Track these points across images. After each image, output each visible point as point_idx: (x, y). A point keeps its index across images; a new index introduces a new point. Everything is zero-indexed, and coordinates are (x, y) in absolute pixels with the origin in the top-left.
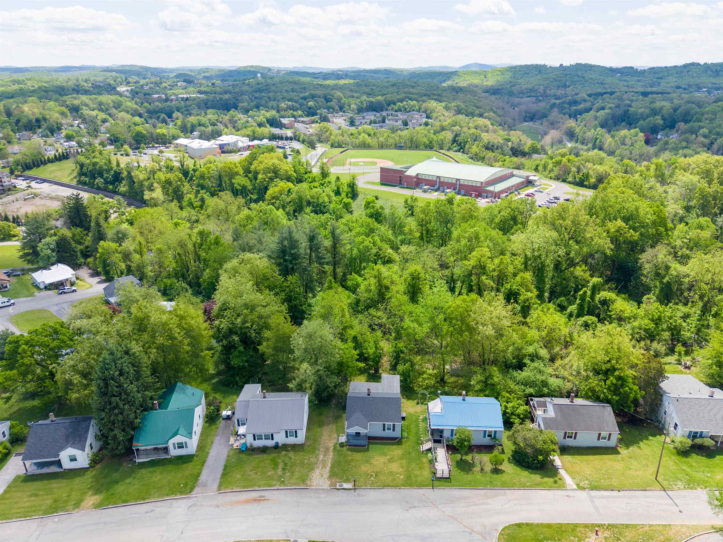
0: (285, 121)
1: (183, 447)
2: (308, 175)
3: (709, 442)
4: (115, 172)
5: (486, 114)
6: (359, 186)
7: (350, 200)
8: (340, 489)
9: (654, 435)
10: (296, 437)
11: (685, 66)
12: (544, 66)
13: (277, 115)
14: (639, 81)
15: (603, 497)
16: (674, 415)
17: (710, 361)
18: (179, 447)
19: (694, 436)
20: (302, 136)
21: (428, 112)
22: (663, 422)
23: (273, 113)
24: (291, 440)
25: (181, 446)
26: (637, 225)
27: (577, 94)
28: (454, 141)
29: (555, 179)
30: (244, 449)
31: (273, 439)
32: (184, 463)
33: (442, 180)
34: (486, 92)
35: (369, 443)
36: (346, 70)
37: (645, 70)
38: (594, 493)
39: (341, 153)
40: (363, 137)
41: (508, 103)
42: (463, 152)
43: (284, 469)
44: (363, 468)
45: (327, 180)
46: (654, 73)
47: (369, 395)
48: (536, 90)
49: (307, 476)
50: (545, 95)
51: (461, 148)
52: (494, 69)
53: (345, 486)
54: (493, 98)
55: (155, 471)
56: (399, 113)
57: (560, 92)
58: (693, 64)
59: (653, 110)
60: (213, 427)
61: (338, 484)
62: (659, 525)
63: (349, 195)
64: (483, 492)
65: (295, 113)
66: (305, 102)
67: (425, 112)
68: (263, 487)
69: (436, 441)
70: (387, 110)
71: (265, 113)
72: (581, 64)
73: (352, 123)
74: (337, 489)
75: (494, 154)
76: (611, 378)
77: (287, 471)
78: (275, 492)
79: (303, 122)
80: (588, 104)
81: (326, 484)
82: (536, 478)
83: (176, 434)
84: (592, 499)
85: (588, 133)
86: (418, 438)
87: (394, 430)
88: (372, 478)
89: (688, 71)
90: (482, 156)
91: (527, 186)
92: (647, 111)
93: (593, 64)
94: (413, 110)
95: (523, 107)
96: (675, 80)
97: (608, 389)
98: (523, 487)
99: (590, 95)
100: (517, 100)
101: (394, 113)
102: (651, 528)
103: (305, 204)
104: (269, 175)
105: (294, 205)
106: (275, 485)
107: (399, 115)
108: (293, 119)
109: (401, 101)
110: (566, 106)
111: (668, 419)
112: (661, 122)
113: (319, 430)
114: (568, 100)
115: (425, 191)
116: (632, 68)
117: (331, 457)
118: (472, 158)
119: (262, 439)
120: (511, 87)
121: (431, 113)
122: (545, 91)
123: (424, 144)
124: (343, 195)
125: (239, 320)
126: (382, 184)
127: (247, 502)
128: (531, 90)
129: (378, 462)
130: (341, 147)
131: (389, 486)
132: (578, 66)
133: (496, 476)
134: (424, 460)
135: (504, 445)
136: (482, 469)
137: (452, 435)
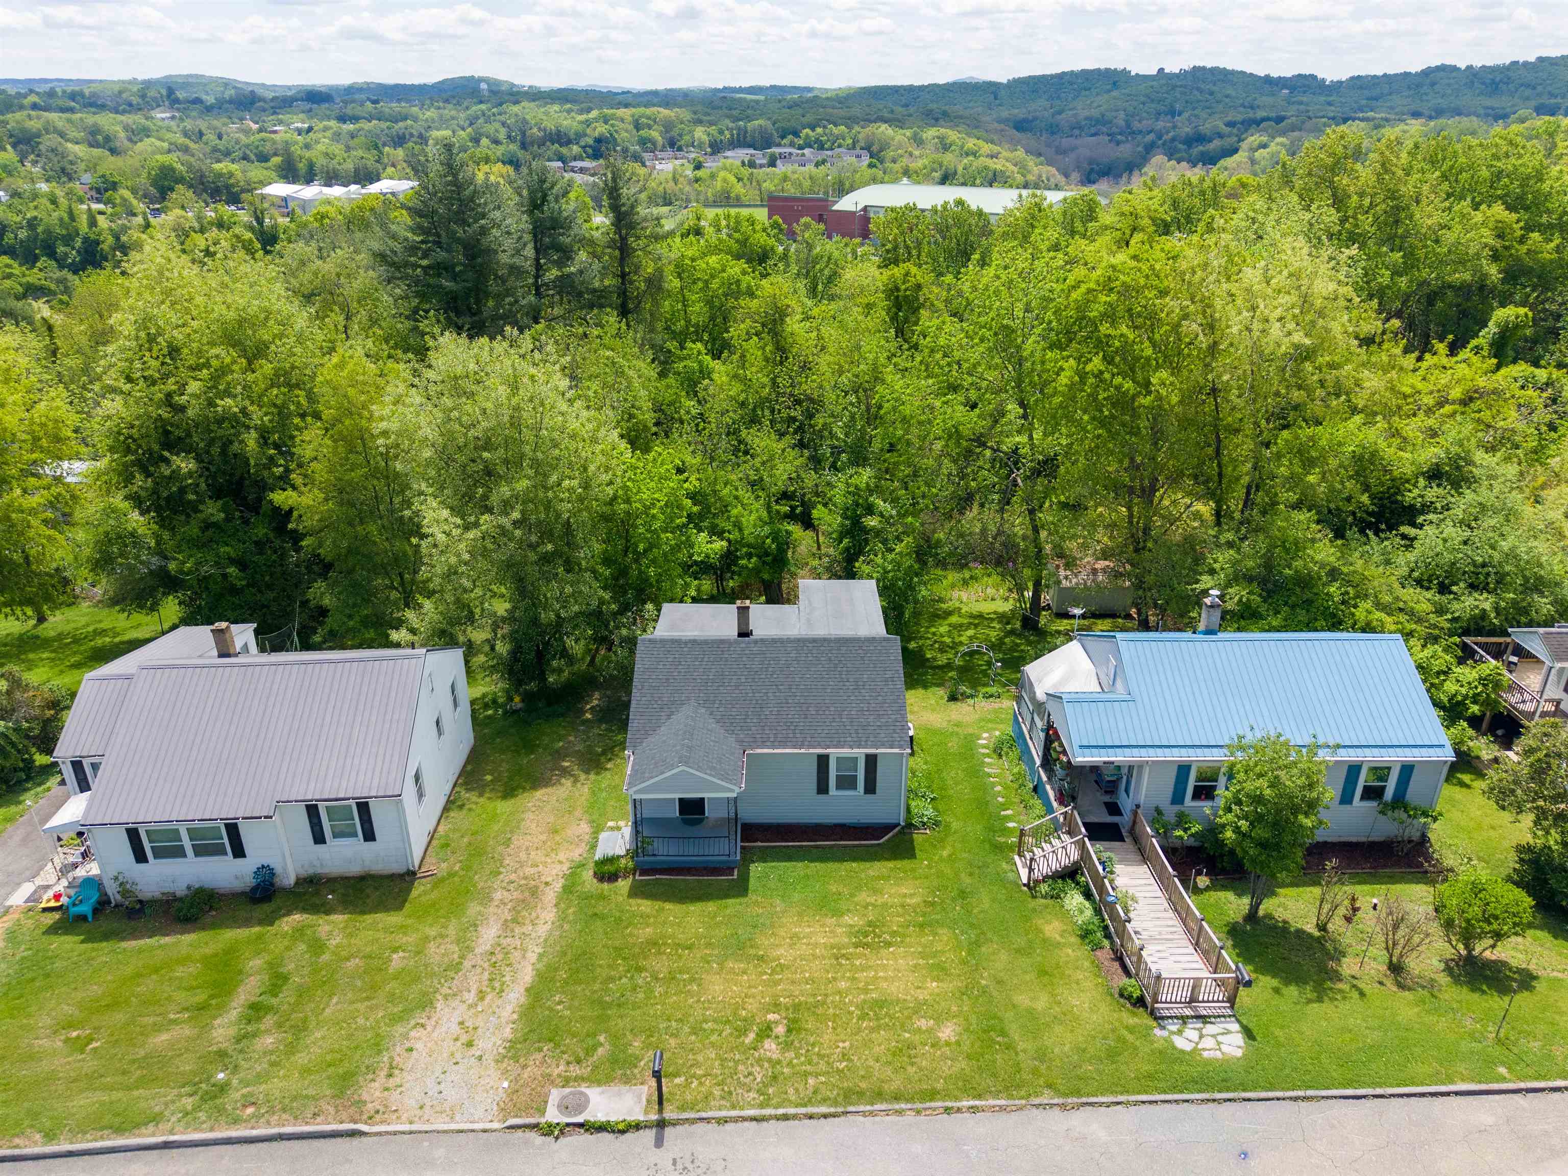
4: (86, 240)
8: (563, 1130)
10: (370, 836)
11: (1427, 73)
12: (1125, 73)
14: (1330, 104)
21: (875, 148)
24: (346, 855)
30: (85, 909)
31: (239, 851)
35: (748, 856)
37: (1340, 83)
40: (725, 180)
41: (1048, 145)
43: (254, 1013)
44: (716, 987)
46: (1361, 88)
48: (1110, 122)
49: (378, 1047)
50: (1129, 132)
53: (601, 1104)
56: (807, 151)
57: (1163, 122)
58: (1442, 68)
61: (555, 1095)
65: (564, 150)
67: (868, 148)
69: (1097, 832)
70: (779, 145)
72: (1204, 68)
74: (547, 1130)
77: (269, 1021)
79: (583, 170)
80: (1229, 141)
81: (480, 1099)
86: (995, 825)
87: (870, 788)
88: (770, 1047)
89: (1433, 84)
93: (1229, 67)
94: (840, 146)
95: (1083, 155)
96: (1407, 102)
100: (1066, 142)
101: (795, 151)
106: (156, 1119)
107: (808, 155)
108: (560, 164)
109: (812, 127)
110: (1181, 146)
113: (503, 807)
114: (1182, 136)
116: (1313, 77)
117: (543, 930)
119: (179, 852)
121: (881, 150)
122: (1128, 126)
128: (1098, 121)
129: (802, 949)
131: (879, 1095)
132: (1198, 72)
133: (1495, 1003)
134: (1052, 928)
135: (1438, 833)
136: (1396, 968)
137: (1177, 798)
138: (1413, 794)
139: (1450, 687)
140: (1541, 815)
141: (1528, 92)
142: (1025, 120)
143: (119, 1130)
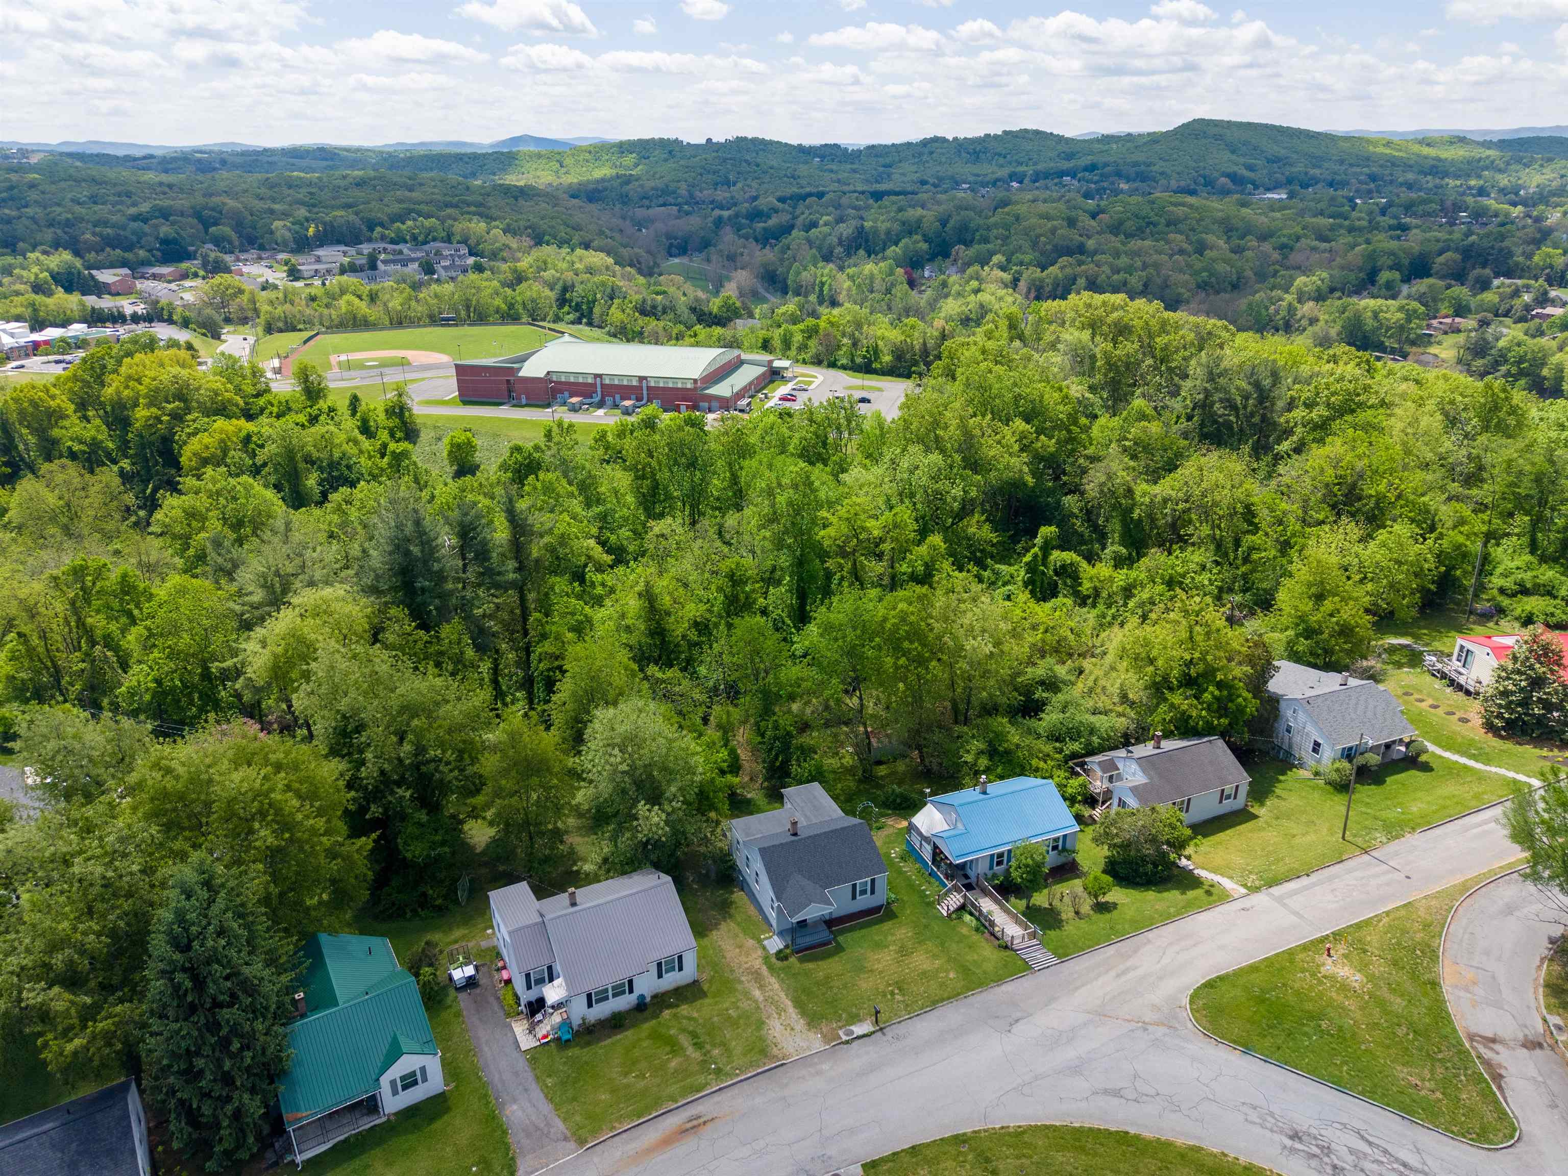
0: (106, 276)
1: (415, 1083)
2: (267, 397)
3: (1374, 759)
5: (595, 244)
6: (415, 412)
7: (404, 445)
8: (852, 1041)
9: (1284, 773)
10: (682, 969)
11: (925, 143)
13: (78, 263)
14: (854, 171)
15: (1296, 892)
16: (1309, 728)
17: (1291, 633)
18: (405, 1088)
19: (1349, 754)
20: (179, 310)
21: (472, 242)
22: (1285, 747)
23: (62, 259)
24: (672, 979)
25: (409, 1081)
26: (1048, 424)
27: (755, 198)
28: (562, 301)
29: (813, 363)
30: (566, 1036)
31: (632, 991)
32: (432, 1119)
33: (607, 381)
34: (573, 196)
35: (835, 934)
36: (216, 149)
37: (860, 151)
38: (1276, 891)
39: (305, 342)
41: (623, 218)
42: (590, 324)
43: (698, 1046)
44: (864, 985)
45: (323, 405)
46: (877, 156)
47: (795, 834)
48: (674, 192)
49: (762, 1039)
50: (694, 202)
51: (582, 316)
52: (575, 150)
53: (858, 1030)
54: (593, 207)
55: (368, 1166)
56: (403, 247)
57: (721, 195)
58: (936, 139)
59: (904, 223)
60: (445, 1015)
61: (841, 1033)
62: (1397, 909)
63: (399, 435)
64: (1111, 950)
65: (128, 256)
66: (146, 228)
67: (465, 241)
68: (683, 1096)
69: (966, 888)
70: (370, 240)
71: (42, 258)
73: (294, 274)
74: (847, 1042)
75: (661, 324)
76: (1211, 688)
77: (708, 1047)
78: (717, 1098)
79: (155, 277)
80: (784, 218)
81: (815, 1042)
82: (1173, 896)
83: (394, 1054)
84: (1280, 900)
85: (804, 274)
86: (921, 894)
87: (873, 892)
88: (898, 997)
89: (931, 153)
90: (638, 329)
91: (772, 382)
92: (896, 227)
94: (434, 239)
95: (659, 226)
96: (914, 168)
97: (1209, 709)
98: (1168, 918)
99: (782, 200)
100: (640, 213)
101: (390, 247)
102: (1392, 916)
103: (302, 465)
104: (170, 406)
105: (276, 470)
106: (706, 1084)
107: (406, 251)
108: (127, 271)
109: (401, 218)
110: (744, 221)
111: (1297, 739)
112: (924, 246)
114: (744, 211)
115: (574, 409)
116: (836, 146)
117: (777, 986)
118: (615, 336)
119: (607, 998)
120: (622, 185)
121: (478, 244)
123: (497, 312)
124: (384, 436)
125: (407, 747)
126: (466, 402)
127: (667, 1142)
128: (663, 191)
129: (883, 963)
130: (294, 329)
131: (943, 1000)
132: (741, 141)
133: (1108, 916)
134: (964, 931)
135: (1079, 858)
136: (1077, 913)
137: (991, 868)
138: (1068, 846)
139: (1070, 790)
140: (1110, 846)
141: (1001, 160)
142: (596, 190)
143: (698, 1091)
